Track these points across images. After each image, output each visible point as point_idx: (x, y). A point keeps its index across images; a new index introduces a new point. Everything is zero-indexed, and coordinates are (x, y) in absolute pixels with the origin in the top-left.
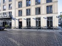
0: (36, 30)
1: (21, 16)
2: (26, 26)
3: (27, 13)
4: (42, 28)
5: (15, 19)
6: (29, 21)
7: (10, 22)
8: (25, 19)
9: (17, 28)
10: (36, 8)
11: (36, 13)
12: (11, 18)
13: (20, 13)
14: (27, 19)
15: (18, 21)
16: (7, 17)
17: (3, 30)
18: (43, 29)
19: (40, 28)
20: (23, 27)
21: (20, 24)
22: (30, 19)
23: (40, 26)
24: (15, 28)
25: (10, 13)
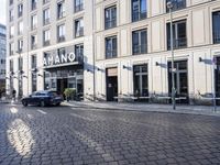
0: (169, 108)
1: (115, 56)
2: (131, 91)
3: (135, 45)
4: (194, 100)
5: (93, 69)
6: (141, 74)
7: (78, 77)
8: (128, 68)
9: (100, 101)
10: (168, 24)
11: (168, 43)
12: (80, 67)
13: (111, 46)
14: (134, 66)
15: (104, 74)
16: (68, 61)
17: (58, 105)
18: (196, 103)
19: (186, 102)
20: (120, 97)
21: (110, 85)
22: (145, 67)
23: (186, 91)
24: (95, 98)
25: (78, 48)
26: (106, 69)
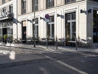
1: (25, 13)
16: (5, 16)
22: (37, 20)
26: (22, 22)
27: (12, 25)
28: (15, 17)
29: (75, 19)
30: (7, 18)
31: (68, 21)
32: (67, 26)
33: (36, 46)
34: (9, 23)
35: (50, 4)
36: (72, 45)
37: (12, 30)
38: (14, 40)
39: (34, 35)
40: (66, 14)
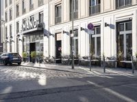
1: (60, 22)
7: (41, 42)
8: (67, 33)
15: (54, 38)
16: (33, 27)
22: (77, 31)
26: (56, 34)
27: (42, 38)
28: (46, 28)
29: (131, 29)
30: (36, 29)
31: (121, 33)
32: (119, 39)
33: (75, 67)
34: (38, 36)
35: (94, 9)
36: (126, 67)
37: (42, 45)
38: (45, 58)
39: (72, 53)
40: (117, 23)
